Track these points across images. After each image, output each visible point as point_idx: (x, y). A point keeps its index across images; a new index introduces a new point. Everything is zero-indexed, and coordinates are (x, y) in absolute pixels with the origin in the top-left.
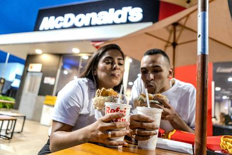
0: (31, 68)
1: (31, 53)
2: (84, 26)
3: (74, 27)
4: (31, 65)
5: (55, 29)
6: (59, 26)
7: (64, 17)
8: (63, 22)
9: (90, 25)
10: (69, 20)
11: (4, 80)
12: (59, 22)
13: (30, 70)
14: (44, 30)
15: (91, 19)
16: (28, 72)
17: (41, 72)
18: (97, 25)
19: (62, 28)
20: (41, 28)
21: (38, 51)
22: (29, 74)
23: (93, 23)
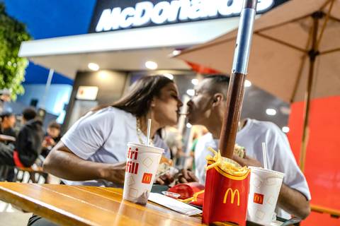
0: (82, 93)
1: (83, 69)
2: (167, 23)
3: (151, 24)
4: (81, 89)
5: (121, 29)
6: (126, 24)
7: (134, 7)
8: (133, 16)
9: (178, 21)
10: (144, 12)
11: (45, 111)
12: (128, 17)
13: (79, 96)
14: (103, 31)
15: (180, 9)
16: (76, 99)
17: (96, 100)
18: (189, 21)
19: (132, 27)
20: (99, 28)
21: (92, 66)
22: (78, 104)
23: (182, 17)
